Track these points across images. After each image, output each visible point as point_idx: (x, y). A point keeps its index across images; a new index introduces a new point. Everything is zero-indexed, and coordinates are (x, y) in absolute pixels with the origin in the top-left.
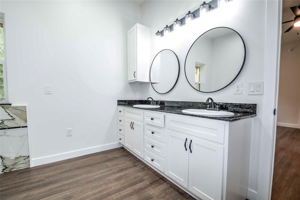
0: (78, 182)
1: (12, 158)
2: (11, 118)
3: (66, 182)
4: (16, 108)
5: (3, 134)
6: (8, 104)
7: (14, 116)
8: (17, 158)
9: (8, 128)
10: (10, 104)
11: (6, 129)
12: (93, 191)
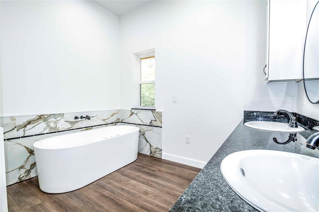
0: (164, 188)
1: (154, 147)
2: (155, 119)
3: (160, 181)
4: (157, 113)
5: (151, 129)
6: (154, 110)
7: (157, 119)
8: (156, 148)
9: (154, 126)
10: (155, 110)
11: (152, 126)
12: (160, 203)
